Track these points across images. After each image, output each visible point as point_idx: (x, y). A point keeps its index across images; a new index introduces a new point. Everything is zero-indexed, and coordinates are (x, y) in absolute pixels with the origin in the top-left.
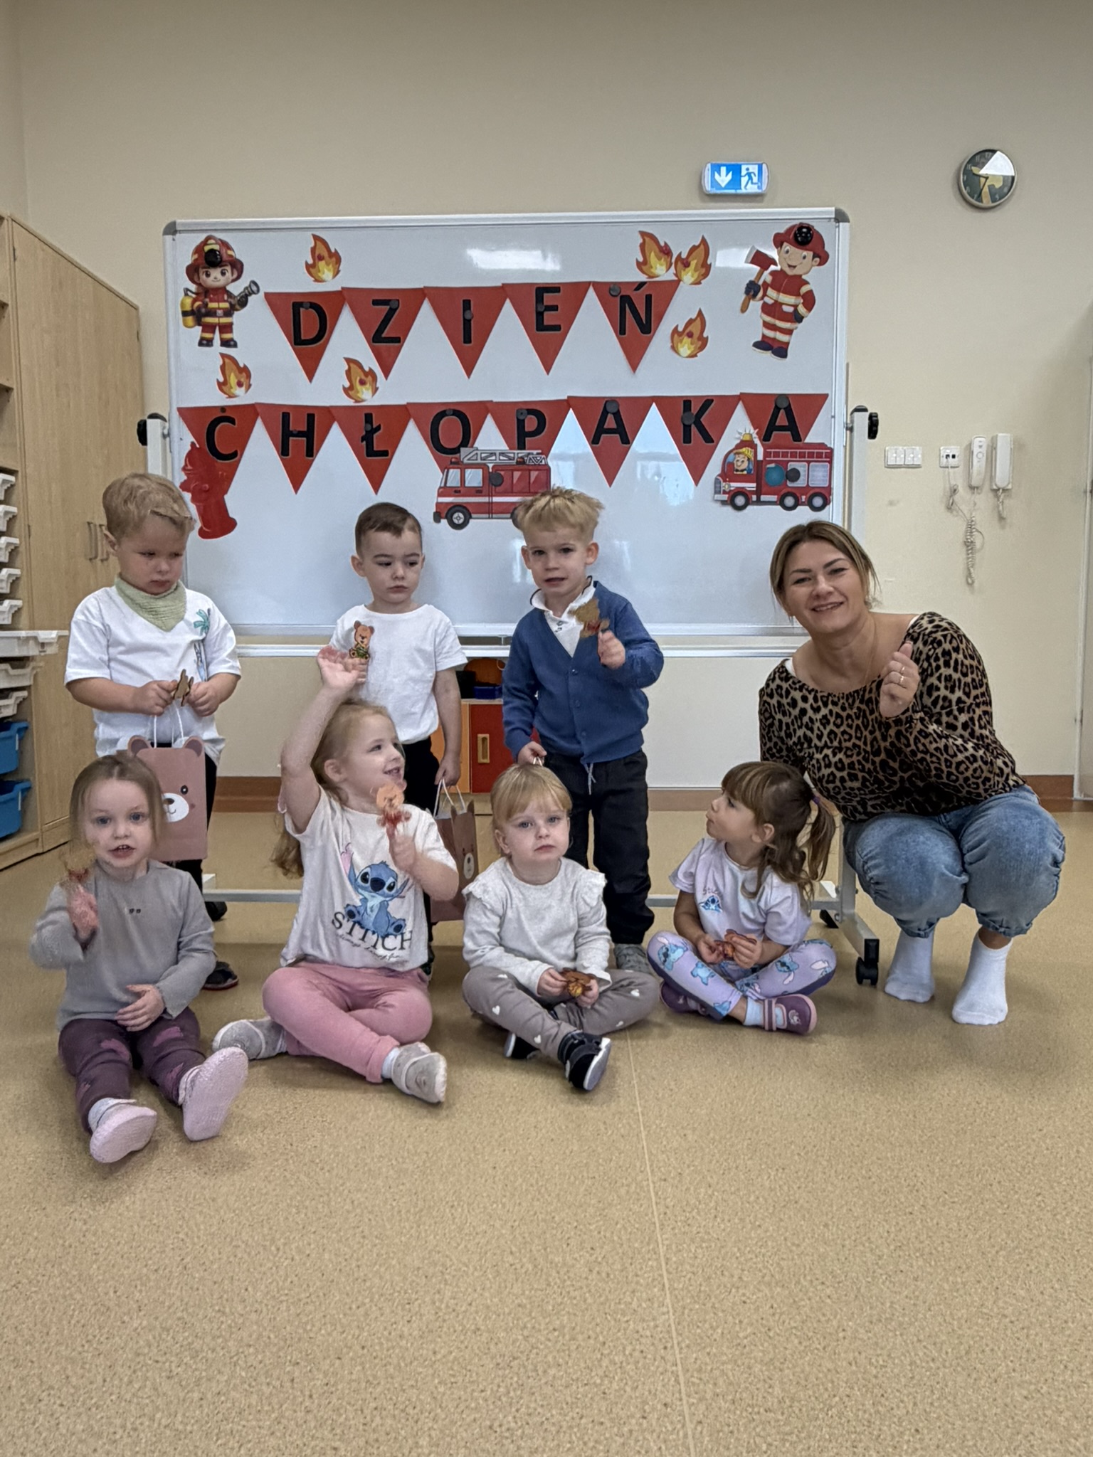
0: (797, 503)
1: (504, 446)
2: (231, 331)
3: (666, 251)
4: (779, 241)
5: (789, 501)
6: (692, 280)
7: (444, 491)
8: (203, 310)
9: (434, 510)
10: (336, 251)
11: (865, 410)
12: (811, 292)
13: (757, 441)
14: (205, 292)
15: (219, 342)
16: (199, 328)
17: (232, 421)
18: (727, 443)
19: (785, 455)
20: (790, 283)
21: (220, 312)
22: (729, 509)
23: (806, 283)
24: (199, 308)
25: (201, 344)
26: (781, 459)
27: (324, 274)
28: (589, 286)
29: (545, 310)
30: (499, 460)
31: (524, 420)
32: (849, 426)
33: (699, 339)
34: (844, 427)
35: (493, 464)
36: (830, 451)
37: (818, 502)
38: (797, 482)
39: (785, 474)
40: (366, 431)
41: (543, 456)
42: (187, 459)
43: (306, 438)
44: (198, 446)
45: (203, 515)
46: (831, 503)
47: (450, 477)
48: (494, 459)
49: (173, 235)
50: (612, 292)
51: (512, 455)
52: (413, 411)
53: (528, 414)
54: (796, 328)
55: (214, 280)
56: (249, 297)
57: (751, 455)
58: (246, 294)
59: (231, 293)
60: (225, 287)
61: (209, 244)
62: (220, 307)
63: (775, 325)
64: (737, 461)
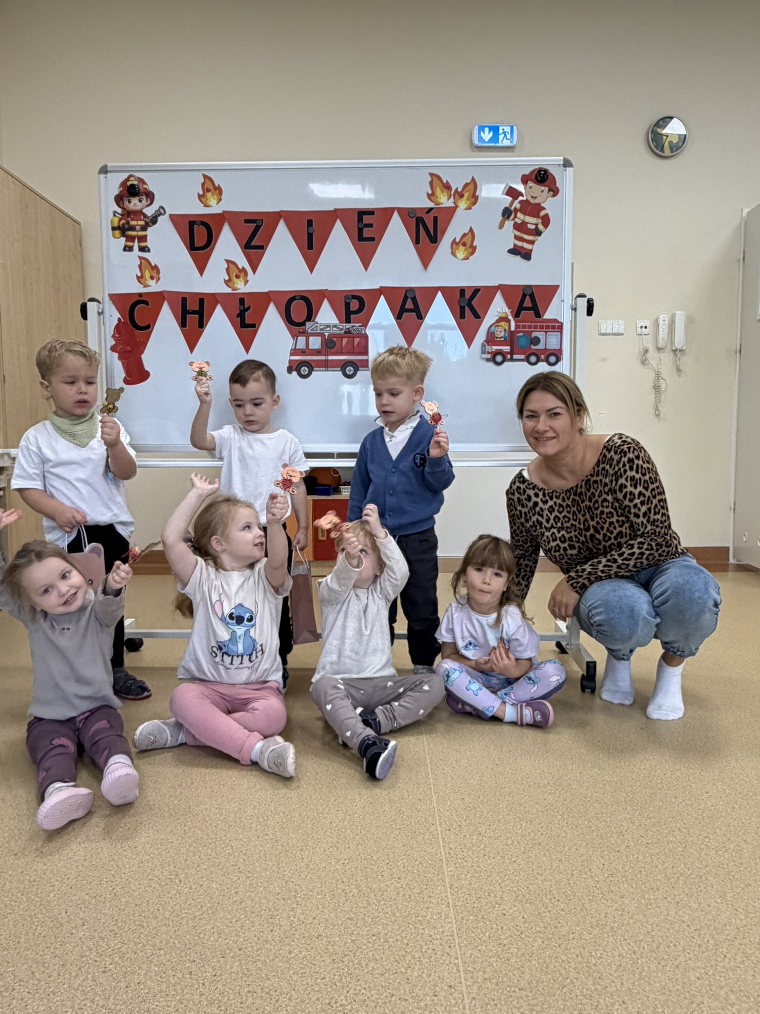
0: (539, 360)
1: (335, 321)
2: (146, 241)
3: (447, 187)
4: (525, 180)
5: (533, 359)
6: (465, 206)
7: (294, 352)
8: (127, 226)
9: (288, 365)
10: (219, 185)
11: (585, 296)
12: (547, 216)
13: (510, 317)
14: (128, 214)
15: (138, 249)
16: (123, 239)
17: (146, 303)
18: (490, 319)
19: (530, 327)
20: (533, 208)
21: (138, 228)
22: (491, 365)
23: (544, 209)
24: (123, 225)
25: (125, 250)
26: (527, 330)
27: (211, 202)
28: (395, 210)
29: (364, 227)
30: (333, 330)
31: (350, 303)
32: (574, 307)
33: (470, 247)
34: (570, 308)
35: (328, 334)
36: (560, 324)
37: (552, 359)
38: (538, 346)
39: (530, 340)
40: (240, 310)
41: (363, 328)
42: (115, 330)
43: (198, 315)
44: (123, 321)
45: (126, 368)
46: (562, 360)
47: (299, 342)
48: (329, 329)
49: (105, 174)
50: (410, 215)
51: (342, 327)
52: (273, 296)
53: (352, 299)
54: (537, 240)
55: (134, 205)
56: (158, 218)
57: (506, 327)
58: (156, 215)
59: (146, 214)
60: (142, 210)
61: (131, 181)
62: (138, 224)
63: (523, 237)
64: (497, 331)
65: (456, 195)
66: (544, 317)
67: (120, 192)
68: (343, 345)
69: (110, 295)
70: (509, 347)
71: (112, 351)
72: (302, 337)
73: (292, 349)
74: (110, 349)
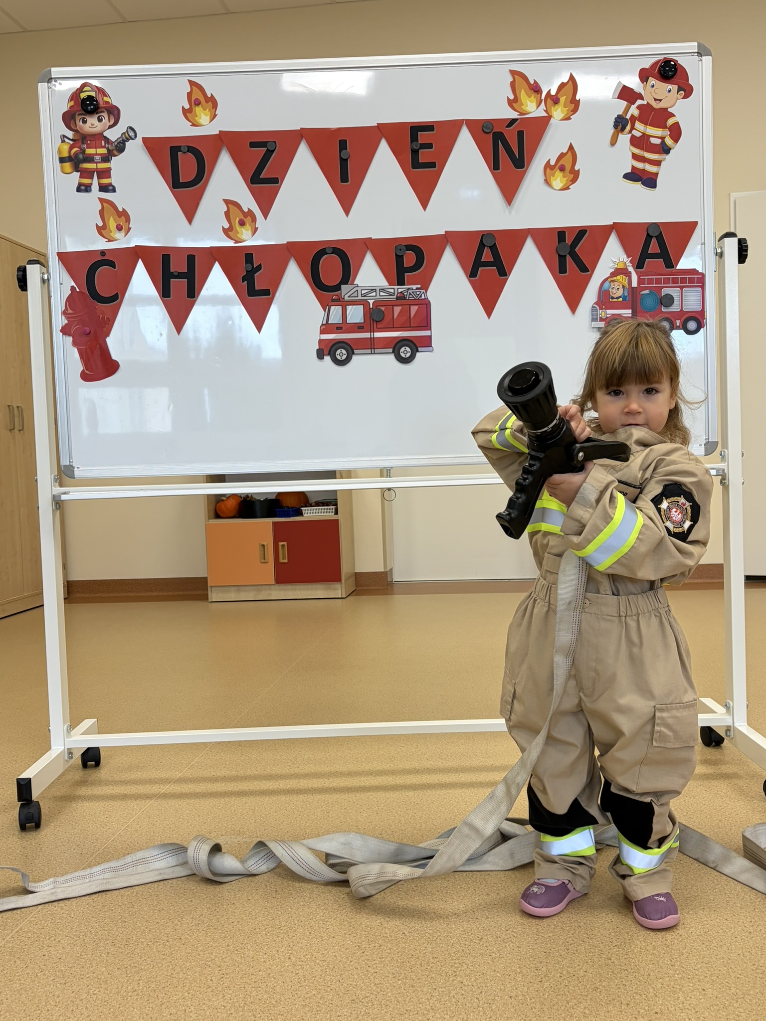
1: (382, 282)
2: (109, 177)
3: (536, 89)
4: (644, 75)
6: (562, 116)
7: (326, 328)
8: (81, 156)
9: (317, 347)
10: (212, 95)
11: (734, 235)
12: (677, 125)
13: (631, 269)
14: (82, 139)
15: (98, 187)
16: (79, 173)
17: (112, 264)
18: (602, 271)
20: (656, 116)
21: (98, 158)
23: (673, 115)
24: (76, 154)
25: (79, 190)
26: (654, 285)
27: (201, 119)
28: (463, 123)
29: (420, 148)
30: (380, 296)
31: (403, 256)
32: (718, 251)
33: (570, 172)
34: (714, 252)
35: (374, 300)
36: (701, 276)
37: (692, 326)
38: (671, 307)
39: (659, 300)
40: (246, 271)
41: (422, 291)
42: (68, 303)
43: (186, 280)
44: (78, 290)
45: (84, 358)
46: (705, 326)
47: (332, 314)
48: (375, 295)
49: (48, 83)
50: (485, 130)
51: (392, 291)
52: (293, 250)
53: (406, 250)
54: (664, 159)
55: (91, 126)
56: (126, 143)
57: (626, 283)
58: (123, 140)
59: (108, 139)
60: (102, 133)
61: (85, 91)
62: (98, 153)
63: (644, 157)
64: (612, 289)
65: (549, 100)
66: (678, 267)
67: (71, 107)
68: (395, 317)
69: (59, 254)
70: (631, 310)
71: (63, 334)
72: (337, 307)
73: (322, 324)
74: (61, 331)
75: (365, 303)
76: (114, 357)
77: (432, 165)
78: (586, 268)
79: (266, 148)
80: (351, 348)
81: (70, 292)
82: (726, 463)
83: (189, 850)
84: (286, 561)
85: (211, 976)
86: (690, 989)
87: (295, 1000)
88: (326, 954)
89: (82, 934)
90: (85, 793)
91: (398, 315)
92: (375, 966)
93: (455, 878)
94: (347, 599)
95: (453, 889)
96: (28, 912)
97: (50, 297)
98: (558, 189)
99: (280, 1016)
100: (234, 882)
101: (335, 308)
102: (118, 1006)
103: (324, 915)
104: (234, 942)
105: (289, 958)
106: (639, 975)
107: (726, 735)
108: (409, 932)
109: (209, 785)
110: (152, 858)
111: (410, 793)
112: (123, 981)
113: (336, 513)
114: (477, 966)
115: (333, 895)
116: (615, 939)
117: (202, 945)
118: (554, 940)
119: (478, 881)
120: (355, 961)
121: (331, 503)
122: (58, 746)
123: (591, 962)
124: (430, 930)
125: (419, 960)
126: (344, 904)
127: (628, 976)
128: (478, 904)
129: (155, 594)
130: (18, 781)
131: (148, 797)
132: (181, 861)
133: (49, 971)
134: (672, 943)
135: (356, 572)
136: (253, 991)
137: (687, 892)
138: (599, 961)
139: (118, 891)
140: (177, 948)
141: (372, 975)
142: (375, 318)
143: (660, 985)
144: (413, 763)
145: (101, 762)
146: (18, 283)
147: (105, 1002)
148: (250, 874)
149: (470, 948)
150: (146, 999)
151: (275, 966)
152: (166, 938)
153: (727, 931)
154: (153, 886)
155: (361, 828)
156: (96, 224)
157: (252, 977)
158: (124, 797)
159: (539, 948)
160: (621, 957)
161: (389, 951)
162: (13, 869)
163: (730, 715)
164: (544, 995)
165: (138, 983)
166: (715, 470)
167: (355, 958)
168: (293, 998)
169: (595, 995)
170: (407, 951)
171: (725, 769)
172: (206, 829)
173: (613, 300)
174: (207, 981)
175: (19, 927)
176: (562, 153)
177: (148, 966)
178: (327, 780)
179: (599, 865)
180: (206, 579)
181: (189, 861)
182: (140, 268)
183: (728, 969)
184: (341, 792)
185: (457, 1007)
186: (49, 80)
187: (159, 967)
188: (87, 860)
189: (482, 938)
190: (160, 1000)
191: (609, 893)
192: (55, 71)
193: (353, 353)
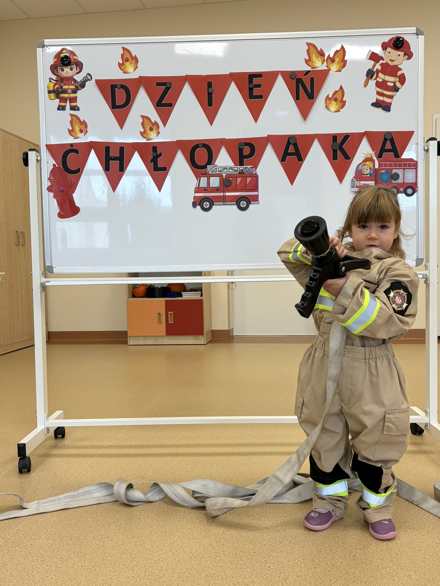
1: (231, 164)
2: (76, 102)
3: (321, 54)
4: (385, 46)
6: (336, 69)
7: (198, 190)
9: (193, 201)
10: (135, 56)
11: (435, 139)
12: (403, 75)
13: (375, 158)
14: (61, 80)
15: (69, 108)
16: (59, 100)
17: (76, 152)
18: (358, 159)
20: (391, 70)
21: (70, 91)
23: (401, 69)
24: (57, 89)
25: (58, 109)
26: (388, 168)
27: (129, 69)
28: (279, 73)
29: (254, 87)
30: (229, 172)
31: (243, 149)
32: (426, 148)
33: (340, 102)
34: (423, 149)
35: (226, 174)
36: (415, 163)
37: (410, 191)
38: (398, 180)
39: (391, 176)
40: (153, 156)
41: (254, 169)
42: (51, 173)
43: (119, 161)
44: (57, 166)
45: (60, 205)
46: (417, 192)
47: (201, 182)
48: (226, 171)
49: (42, 48)
50: (291, 77)
51: (236, 169)
52: (180, 145)
53: (245, 146)
54: (395, 95)
55: (66, 73)
56: (86, 82)
57: (371, 166)
58: (84, 81)
59: (76, 80)
60: (73, 77)
61: (64, 53)
62: (70, 88)
63: (384, 93)
64: (364, 169)
65: (329, 60)
66: (402, 157)
67: (55, 62)
68: (238, 183)
69: (47, 146)
70: (374, 182)
71: (48, 191)
72: (204, 178)
73: (196, 187)
74: (47, 189)
75: (220, 176)
76: (77, 205)
77: (261, 97)
78: (348, 157)
79: (166, 86)
80: (212, 201)
81: (53, 167)
82: (428, 271)
83: (114, 487)
84: (172, 323)
85: (126, 559)
86: (402, 575)
87: (173, 574)
88: (192, 549)
89: (53, 533)
90: (56, 453)
91: (239, 183)
92: (220, 556)
93: (267, 507)
94: (207, 345)
95: (265, 513)
96: (23, 520)
97: (41, 170)
98: (333, 111)
99: (165, 583)
100: (140, 506)
101: (203, 179)
102: (73, 575)
103: (191, 526)
104: (140, 540)
105: (171, 550)
106: (372, 566)
107: (425, 428)
108: (240, 537)
109: (127, 450)
110: (93, 491)
111: (242, 457)
112: (76, 560)
113: (202, 295)
114: (278, 558)
115: (196, 514)
116: (358, 544)
117: (121, 541)
118: (323, 544)
119: (280, 509)
120: (208, 553)
121: (198, 290)
122: (41, 426)
123: (345, 557)
124: (252, 536)
125: (245, 553)
126: (203, 520)
127: (365, 566)
128: (280, 522)
129: (98, 340)
130: (19, 445)
131: (91, 456)
132: (110, 493)
133: (34, 554)
134: (392, 548)
135: (212, 329)
136: (150, 568)
137: (401, 519)
138: (349, 557)
139: (74, 509)
140: (107, 542)
141: (218, 561)
142: (226, 184)
143: (384, 572)
144: (244, 440)
145: (65, 435)
146: (23, 161)
147: (65, 572)
148: (149, 501)
149: (275, 547)
150: (89, 571)
151: (163, 555)
152: (100, 537)
153: (424, 542)
154: (93, 507)
155: (213, 476)
156: (68, 129)
157: (150, 560)
158: (78, 456)
159: (315, 549)
160: (362, 555)
161: (228, 548)
162: (15, 495)
163: (428, 417)
164: (317, 576)
165: (85, 562)
166: (422, 275)
167: (208, 551)
168: (172, 573)
169: (347, 577)
170: (238, 548)
171: (424, 448)
172: (124, 475)
173: (364, 176)
174: (124, 562)
175: (17, 528)
176: (336, 90)
177: (91, 552)
178: (194, 449)
179: (350, 502)
180: (126, 332)
181: (114, 494)
182: (93, 154)
183: (424, 564)
184: (202, 456)
185: (267, 581)
186: (43, 46)
187: (96, 553)
188: (56, 491)
189: (282, 542)
190: (97, 572)
191: (355, 518)
192: (47, 41)
193: (213, 204)
